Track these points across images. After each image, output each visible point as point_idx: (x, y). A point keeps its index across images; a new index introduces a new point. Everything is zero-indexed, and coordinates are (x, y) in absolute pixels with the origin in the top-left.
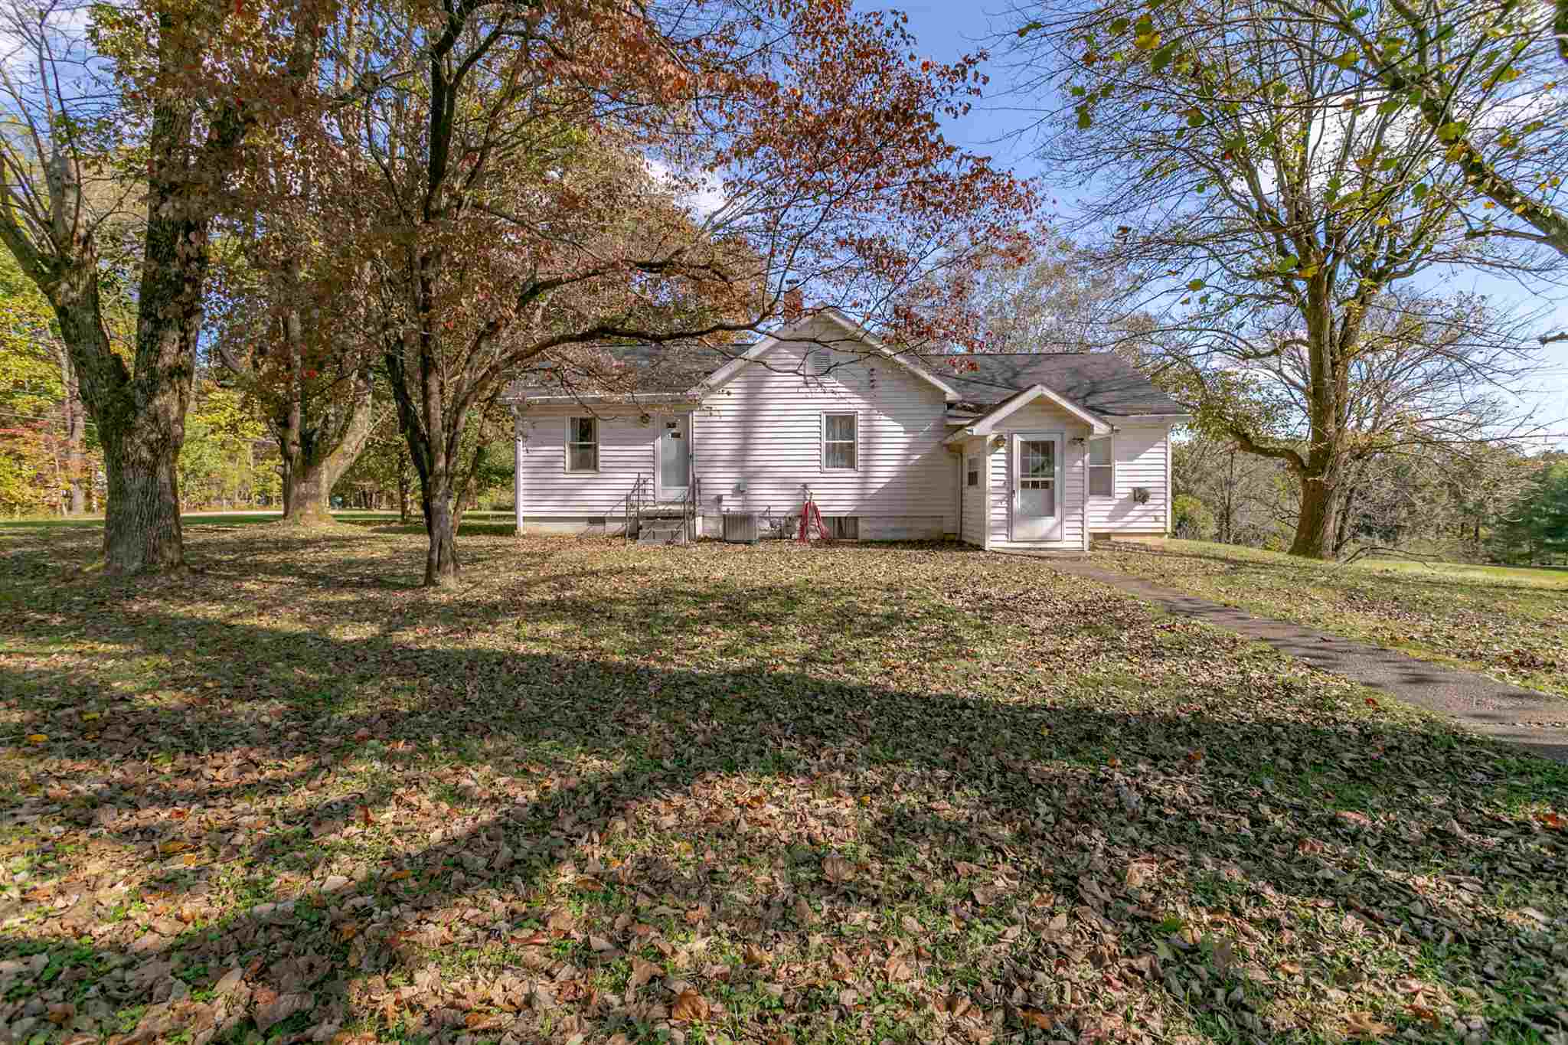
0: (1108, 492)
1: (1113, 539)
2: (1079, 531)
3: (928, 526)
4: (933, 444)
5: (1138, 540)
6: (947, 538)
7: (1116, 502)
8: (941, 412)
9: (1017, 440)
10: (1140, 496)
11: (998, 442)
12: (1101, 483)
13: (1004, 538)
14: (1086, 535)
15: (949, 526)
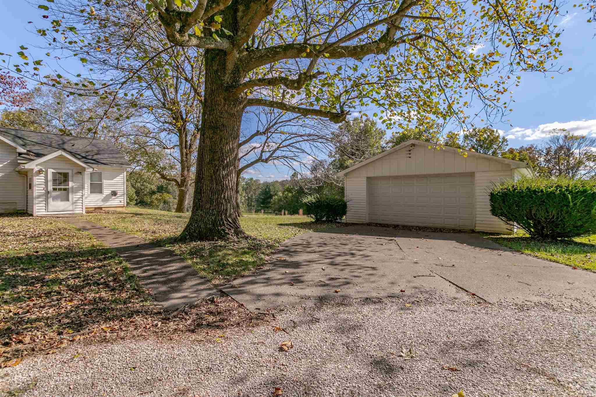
0: (101, 192)
1: (103, 209)
2: (81, 207)
3: (8, 207)
4: (10, 169)
5: (113, 209)
6: (19, 212)
7: (104, 196)
8: (15, 156)
9: (50, 171)
10: (114, 193)
11: (40, 172)
12: (96, 188)
13: (44, 210)
14: (84, 208)
15: (20, 207)
